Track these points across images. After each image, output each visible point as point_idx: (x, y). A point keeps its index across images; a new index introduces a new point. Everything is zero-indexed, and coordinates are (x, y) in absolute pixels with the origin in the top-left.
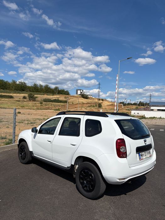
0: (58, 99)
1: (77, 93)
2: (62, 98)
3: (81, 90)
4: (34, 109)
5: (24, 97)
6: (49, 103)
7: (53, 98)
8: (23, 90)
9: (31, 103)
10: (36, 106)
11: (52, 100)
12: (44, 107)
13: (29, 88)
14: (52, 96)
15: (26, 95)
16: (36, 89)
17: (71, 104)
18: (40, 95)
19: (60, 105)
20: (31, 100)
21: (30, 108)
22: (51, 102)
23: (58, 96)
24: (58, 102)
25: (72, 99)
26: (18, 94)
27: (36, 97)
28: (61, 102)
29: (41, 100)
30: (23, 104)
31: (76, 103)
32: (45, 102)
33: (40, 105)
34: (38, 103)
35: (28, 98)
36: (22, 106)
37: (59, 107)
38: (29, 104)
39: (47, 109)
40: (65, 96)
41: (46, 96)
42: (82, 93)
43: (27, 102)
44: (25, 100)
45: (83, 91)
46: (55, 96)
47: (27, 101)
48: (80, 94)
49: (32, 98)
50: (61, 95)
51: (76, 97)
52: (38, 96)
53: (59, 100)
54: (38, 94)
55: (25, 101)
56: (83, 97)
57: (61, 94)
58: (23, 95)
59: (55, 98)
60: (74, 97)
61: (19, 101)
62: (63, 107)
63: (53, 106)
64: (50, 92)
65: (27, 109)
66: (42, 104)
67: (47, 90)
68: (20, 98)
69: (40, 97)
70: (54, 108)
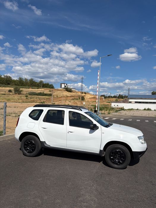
0: (43, 92)
1: (61, 87)
2: (47, 91)
3: (65, 84)
4: (19, 102)
5: (9, 90)
6: (34, 96)
7: (38, 91)
8: (9, 84)
9: (17, 97)
10: (21, 99)
11: (37, 94)
12: (30, 100)
13: (14, 81)
14: (37, 90)
15: (12, 89)
16: (22, 83)
17: (56, 97)
18: (25, 88)
19: (45, 98)
20: (16, 93)
21: (15, 101)
22: (36, 95)
23: (43, 90)
24: (43, 96)
25: (57, 92)
26: (4, 88)
27: (21, 91)
28: (46, 95)
29: (27, 93)
30: (8, 97)
31: (60, 96)
32: (30, 95)
33: (25, 98)
34: (23, 97)
35: (13, 91)
36: (8, 99)
37: (44, 100)
38: (15, 97)
39: (32, 102)
40: (50, 89)
41: (31, 90)
42: (66, 86)
43: (13, 96)
44: (11, 93)
45: (67, 85)
46: (40, 90)
47: (13, 94)
48: (64, 87)
49: (17, 92)
50: (46, 89)
51: (60, 90)
52: (23, 89)
53: (44, 94)
54: (23, 88)
55: (10, 95)
56: (66, 91)
57: (46, 87)
58: (8, 89)
59: (40, 92)
60: (58, 90)
61: (5, 94)
62: (48, 100)
63: (38, 99)
64: (35, 85)
65: (13, 102)
66: (27, 98)
67: (32, 84)
68: (5, 92)
69: (25, 90)
70: (39, 101)
